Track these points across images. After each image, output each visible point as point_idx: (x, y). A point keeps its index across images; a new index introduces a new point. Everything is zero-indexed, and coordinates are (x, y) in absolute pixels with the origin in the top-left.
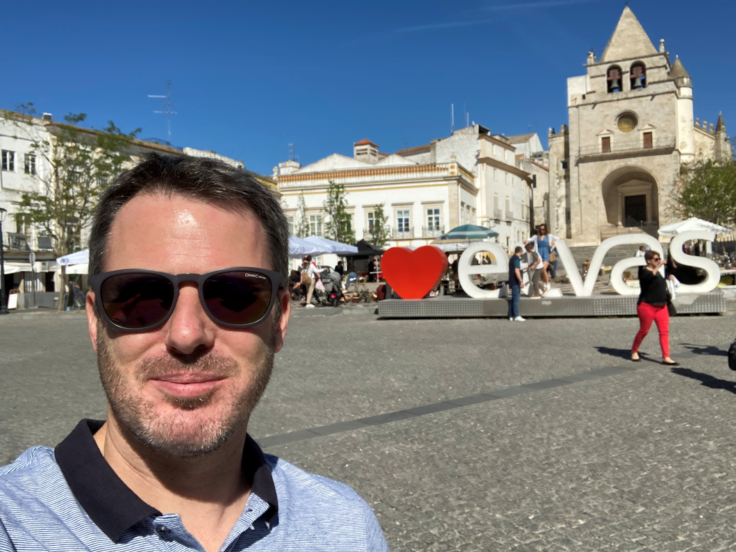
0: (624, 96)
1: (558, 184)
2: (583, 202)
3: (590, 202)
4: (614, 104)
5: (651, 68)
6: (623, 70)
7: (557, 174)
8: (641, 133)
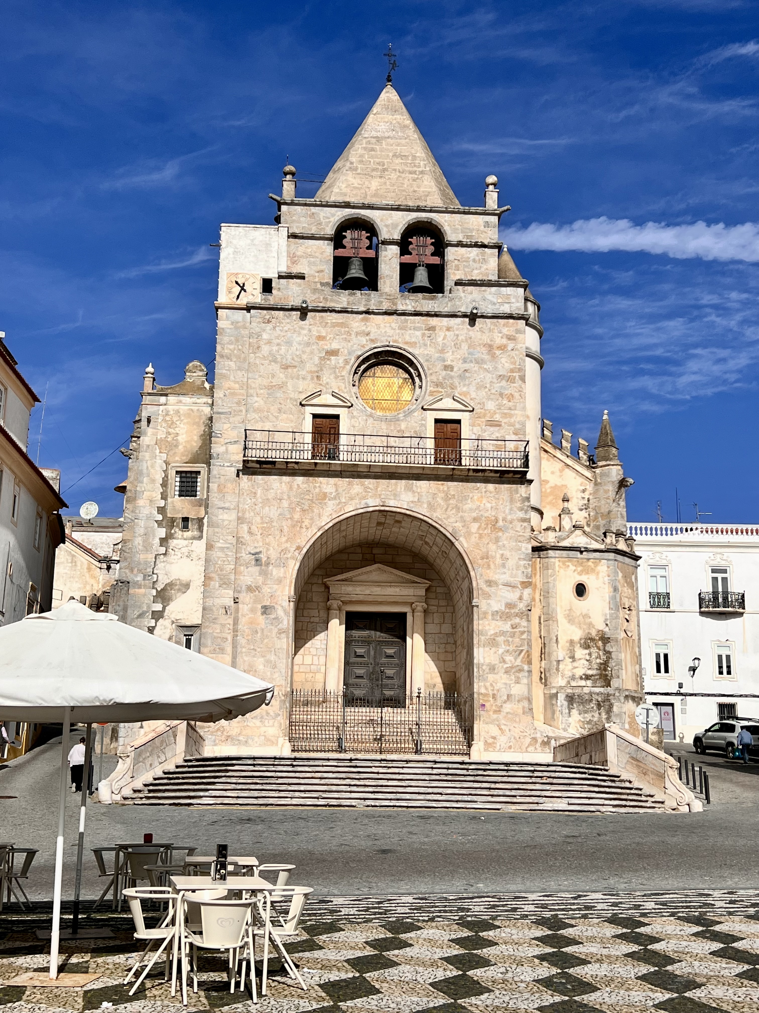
0: (385, 306)
1: (164, 541)
2: (244, 608)
3: (266, 610)
4: (355, 321)
5: (460, 244)
6: (384, 234)
7: (162, 510)
8: (431, 417)
